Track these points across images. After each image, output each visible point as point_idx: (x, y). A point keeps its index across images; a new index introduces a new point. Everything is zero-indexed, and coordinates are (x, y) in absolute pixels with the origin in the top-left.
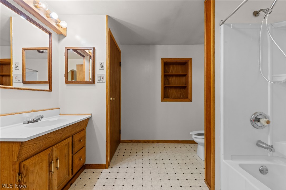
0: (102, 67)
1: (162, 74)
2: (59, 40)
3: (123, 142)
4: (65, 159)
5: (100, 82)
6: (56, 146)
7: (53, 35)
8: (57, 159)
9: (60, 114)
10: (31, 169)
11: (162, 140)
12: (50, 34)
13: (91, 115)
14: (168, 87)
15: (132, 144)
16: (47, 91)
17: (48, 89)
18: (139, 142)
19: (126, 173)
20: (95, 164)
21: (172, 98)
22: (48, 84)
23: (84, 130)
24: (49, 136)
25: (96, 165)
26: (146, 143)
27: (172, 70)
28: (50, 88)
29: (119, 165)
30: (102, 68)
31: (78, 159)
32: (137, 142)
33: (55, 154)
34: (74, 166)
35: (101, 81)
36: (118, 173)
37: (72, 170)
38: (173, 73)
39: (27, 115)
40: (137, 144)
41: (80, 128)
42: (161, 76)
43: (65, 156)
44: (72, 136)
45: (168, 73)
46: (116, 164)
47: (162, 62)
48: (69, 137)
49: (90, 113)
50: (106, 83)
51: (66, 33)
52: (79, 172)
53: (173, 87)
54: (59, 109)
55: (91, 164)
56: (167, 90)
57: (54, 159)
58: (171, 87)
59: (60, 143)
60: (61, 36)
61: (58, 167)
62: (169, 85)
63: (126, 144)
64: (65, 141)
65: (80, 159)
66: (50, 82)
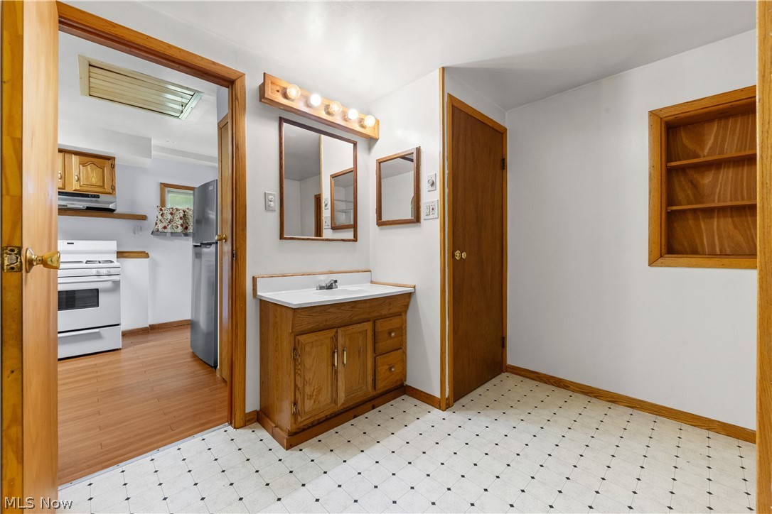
0: (433, 184)
1: (652, 167)
2: (370, 148)
3: (514, 371)
4: (359, 356)
5: (429, 217)
6: (343, 329)
7: (358, 144)
8: (344, 350)
9: (372, 282)
10: (308, 349)
11: (657, 405)
12: (355, 144)
13: (414, 287)
14: (695, 211)
15: (538, 383)
16: (349, 240)
17: (352, 238)
18: (562, 384)
19: (477, 435)
20: (421, 392)
21: (718, 252)
22: (353, 229)
23: (401, 315)
24: (330, 310)
25: (422, 394)
26: (586, 394)
27: (715, 143)
28: (355, 236)
29: (471, 414)
30: (432, 189)
31: (387, 367)
32: (555, 382)
33: (341, 341)
34: (379, 377)
35: (431, 217)
36: (460, 427)
37: (374, 381)
38: (721, 152)
39: (322, 277)
40: (553, 388)
41: (390, 309)
42: (650, 174)
43: (359, 352)
44: (375, 321)
45: (697, 156)
46: (468, 409)
47: (651, 126)
48: (368, 321)
49: (412, 284)
50: (439, 219)
51: (378, 135)
52: (392, 394)
53: (722, 210)
54: (370, 271)
55: (415, 389)
56: (691, 222)
57: (340, 348)
58: (709, 212)
59: (350, 327)
60: (371, 141)
61: (345, 362)
62: (703, 203)
63: (521, 378)
64: (359, 326)
65: (390, 369)
66: (354, 227)
